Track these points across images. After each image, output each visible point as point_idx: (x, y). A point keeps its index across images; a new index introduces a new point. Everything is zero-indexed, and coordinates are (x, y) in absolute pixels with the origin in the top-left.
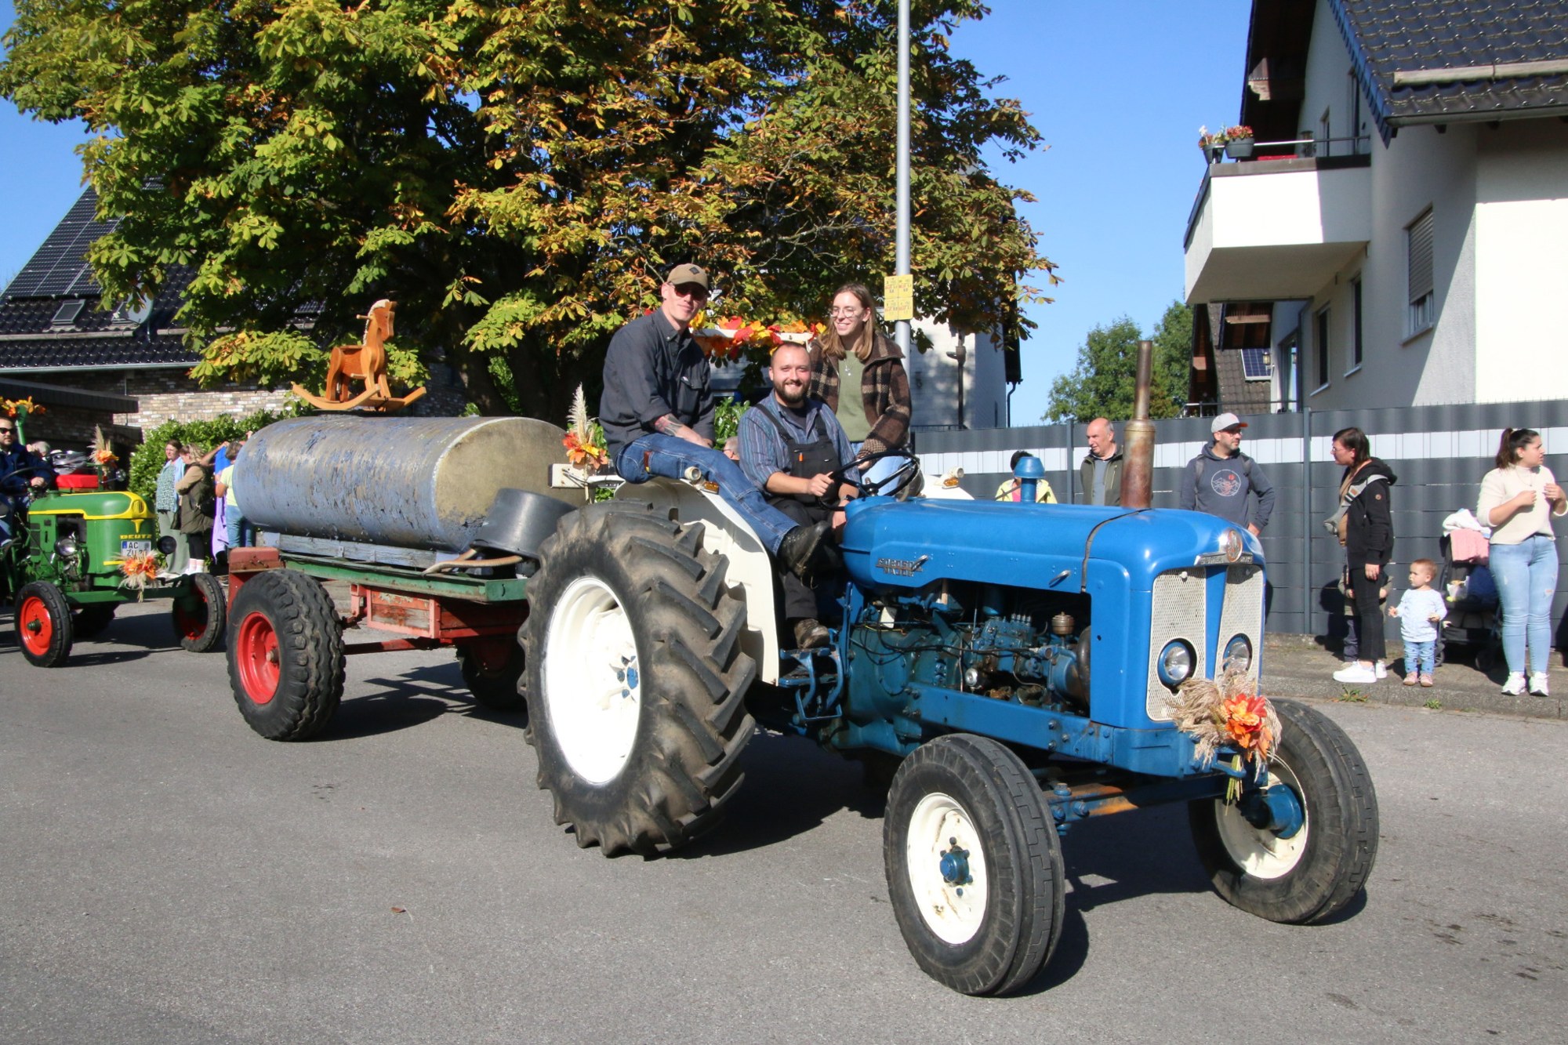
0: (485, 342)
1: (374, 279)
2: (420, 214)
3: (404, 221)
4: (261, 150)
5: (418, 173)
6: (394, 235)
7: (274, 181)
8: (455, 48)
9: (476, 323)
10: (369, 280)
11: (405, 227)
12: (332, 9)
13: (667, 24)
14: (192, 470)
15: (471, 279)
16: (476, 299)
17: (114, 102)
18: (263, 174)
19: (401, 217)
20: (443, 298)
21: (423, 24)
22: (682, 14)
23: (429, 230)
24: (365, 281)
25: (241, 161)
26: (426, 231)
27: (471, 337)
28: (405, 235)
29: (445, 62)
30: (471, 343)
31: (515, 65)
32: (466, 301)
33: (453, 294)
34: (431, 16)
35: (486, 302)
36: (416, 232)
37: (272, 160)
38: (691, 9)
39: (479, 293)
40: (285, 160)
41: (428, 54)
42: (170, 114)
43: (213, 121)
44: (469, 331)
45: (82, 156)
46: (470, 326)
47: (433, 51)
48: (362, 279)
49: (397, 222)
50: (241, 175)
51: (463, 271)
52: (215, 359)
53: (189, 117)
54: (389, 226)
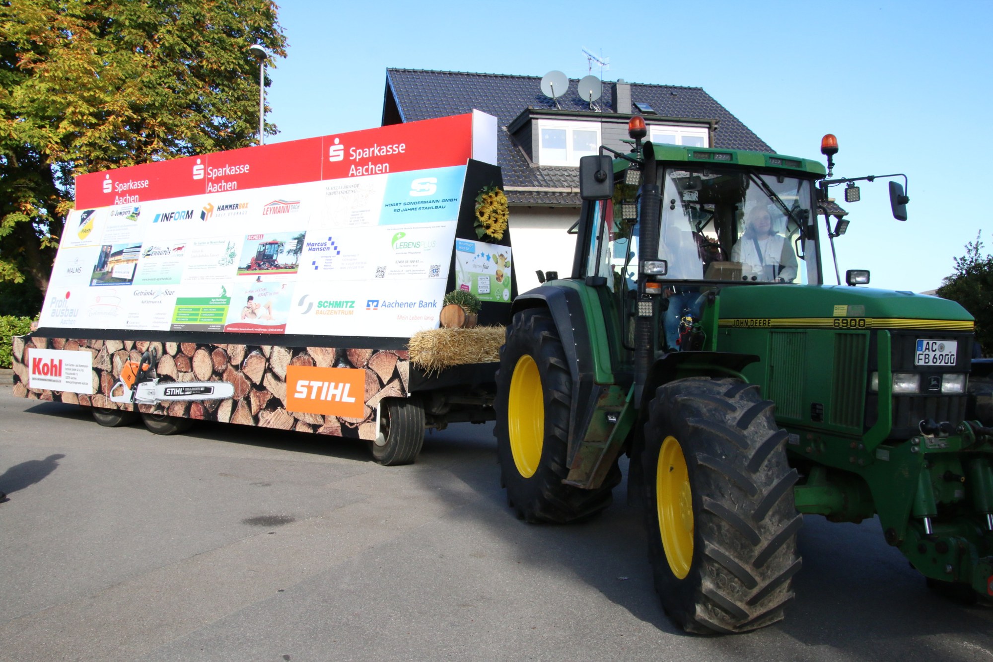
1: (7, 235)
2: (33, 208)
3: (24, 211)
5: (32, 189)
6: (21, 217)
8: (59, 141)
10: (4, 235)
11: (25, 213)
12: (4, 122)
13: (154, 138)
15: (54, 236)
19: (23, 209)
20: (40, 246)
21: (43, 129)
22: (162, 135)
28: (26, 216)
29: (55, 146)
31: (90, 152)
32: (52, 246)
33: (45, 242)
34: (48, 126)
36: (32, 215)
38: (165, 132)
41: (49, 143)
47: (50, 142)
49: (20, 210)
54: (17, 212)
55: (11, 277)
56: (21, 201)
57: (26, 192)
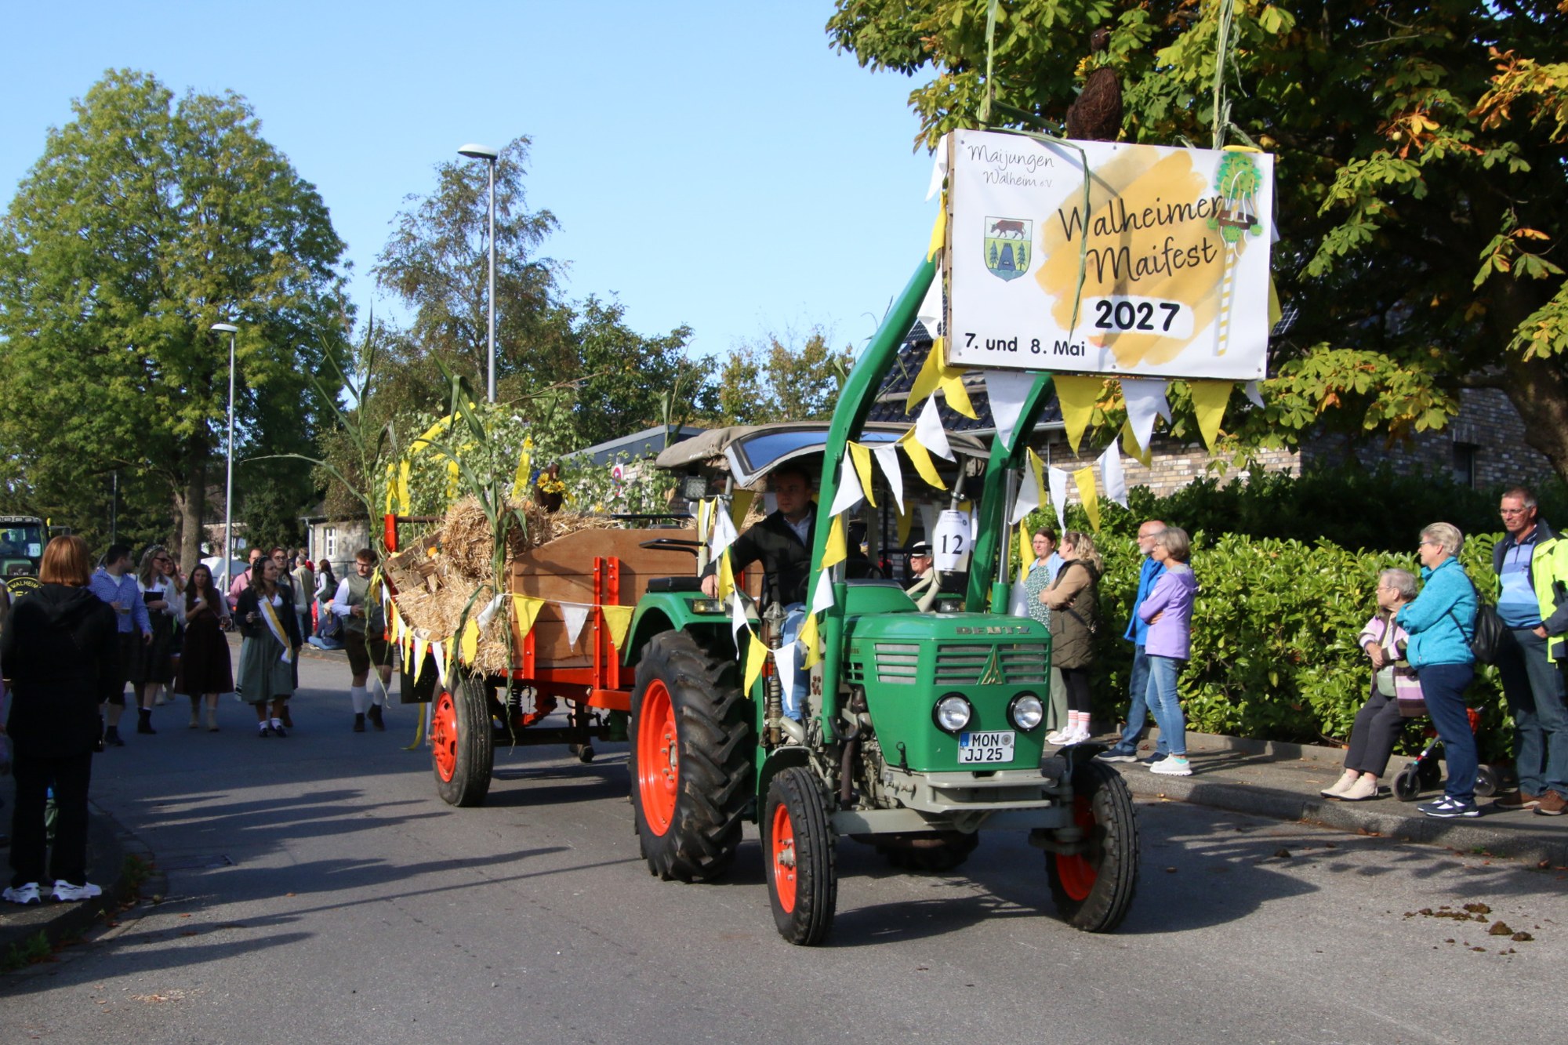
0: (1551, 342)
1: (1350, 248)
2: (1432, 127)
3: (1401, 143)
4: (1167, 56)
5: (1434, 56)
6: (1384, 168)
7: (1185, 102)
9: (1536, 309)
10: (1341, 252)
11: (1404, 152)
14: (1072, 570)
15: (1529, 232)
16: (1536, 266)
17: (952, 14)
18: (1168, 94)
19: (1396, 136)
23: (1447, 151)
24: (1335, 254)
25: (1136, 79)
26: (1441, 155)
27: (1524, 335)
28: (1404, 166)
30: (1526, 344)
32: (1518, 273)
33: (1494, 259)
35: (1556, 270)
36: (1424, 159)
37: (1181, 70)
39: (1544, 258)
40: (1199, 64)
42: (1031, 18)
43: (1096, 21)
44: (1522, 325)
45: (916, 105)
46: (1524, 317)
48: (1330, 251)
50: (1134, 100)
51: (1510, 218)
52: (1105, 399)
53: (1057, 19)
54: (1375, 155)
55: (1410, 413)
56: (1397, 110)
57: (1411, 69)
